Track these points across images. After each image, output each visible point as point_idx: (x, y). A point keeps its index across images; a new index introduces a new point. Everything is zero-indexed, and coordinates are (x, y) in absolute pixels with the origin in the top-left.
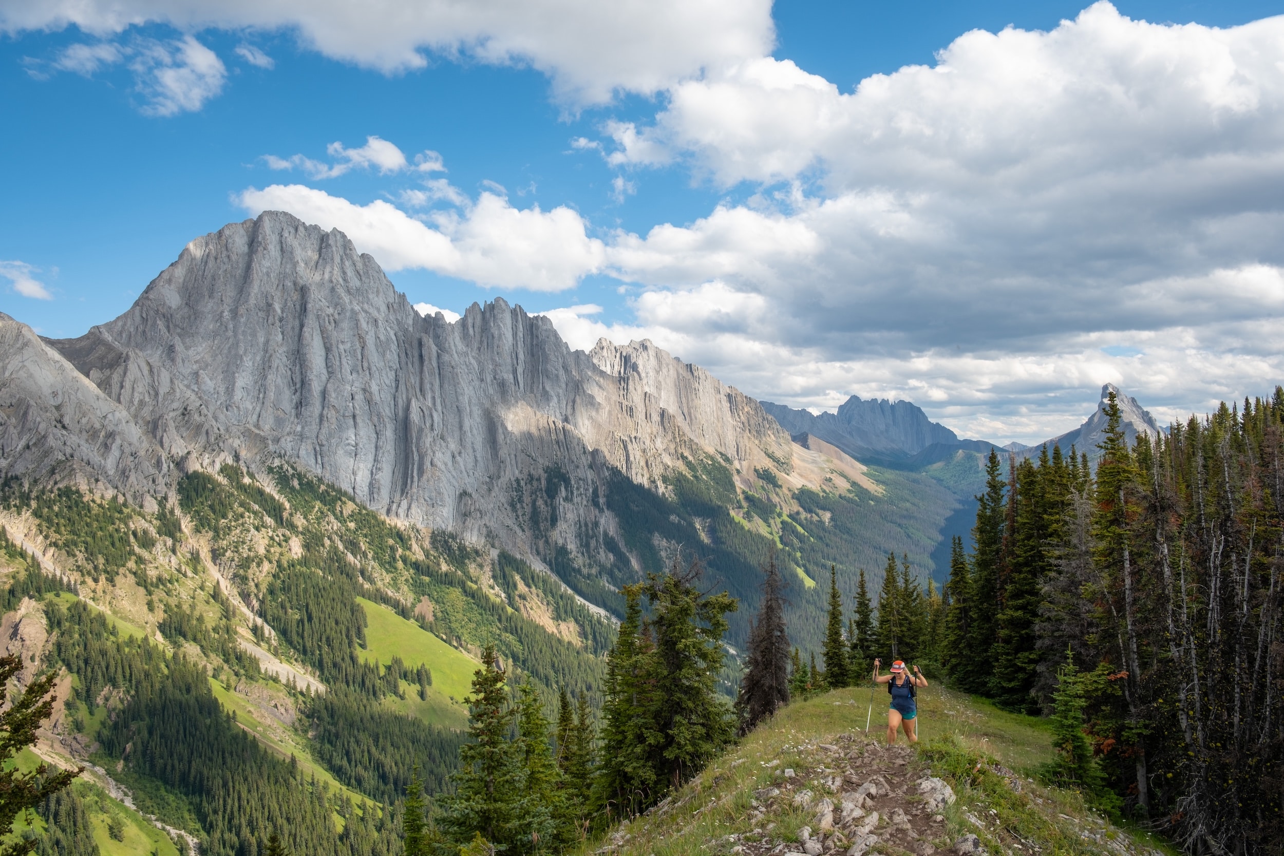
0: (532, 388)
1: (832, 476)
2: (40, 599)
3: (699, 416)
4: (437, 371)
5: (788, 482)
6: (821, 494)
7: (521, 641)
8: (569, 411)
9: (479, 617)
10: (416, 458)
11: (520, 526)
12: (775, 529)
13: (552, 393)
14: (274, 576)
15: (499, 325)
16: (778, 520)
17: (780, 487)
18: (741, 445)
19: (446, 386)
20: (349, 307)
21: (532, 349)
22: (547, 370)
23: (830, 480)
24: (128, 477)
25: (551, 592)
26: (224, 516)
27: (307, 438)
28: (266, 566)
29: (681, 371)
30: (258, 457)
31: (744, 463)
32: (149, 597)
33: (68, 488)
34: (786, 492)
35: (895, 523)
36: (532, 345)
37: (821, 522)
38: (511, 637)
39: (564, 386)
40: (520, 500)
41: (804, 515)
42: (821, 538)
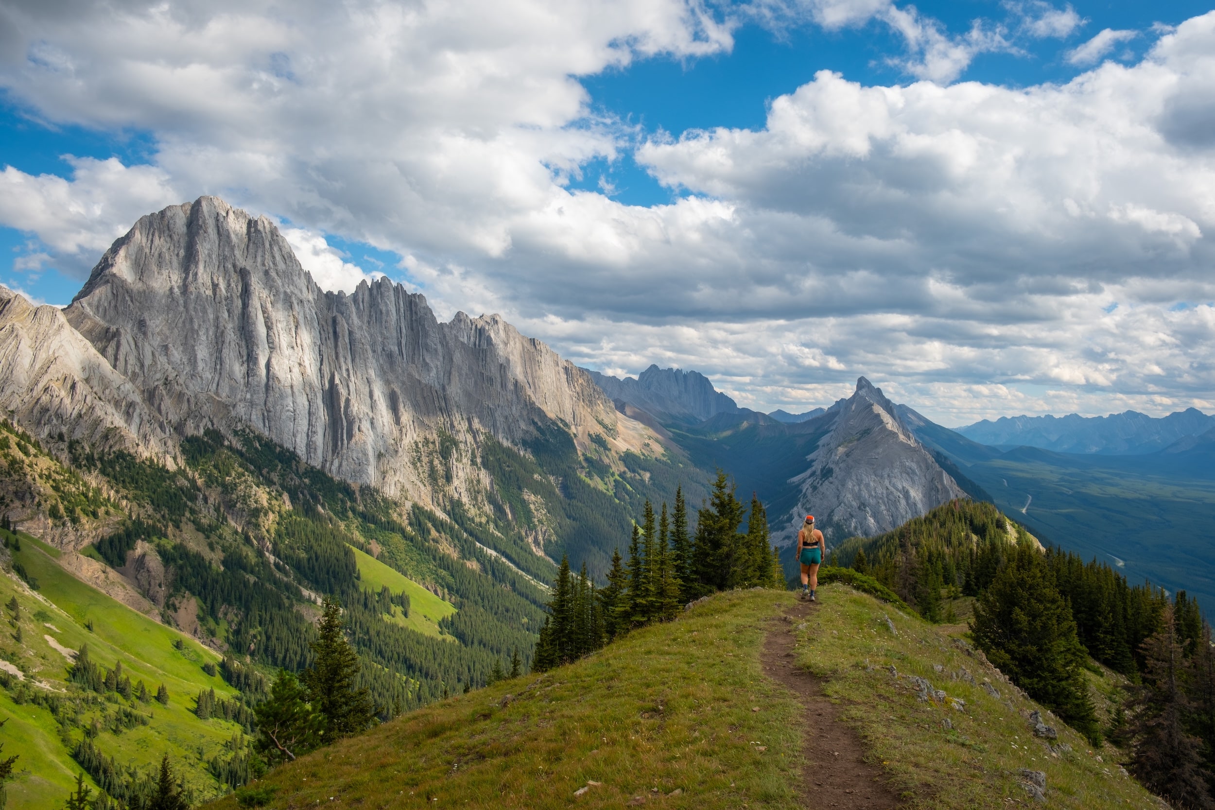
0: (413, 359)
1: (651, 442)
2: (151, 542)
3: (541, 386)
4: (349, 347)
5: (615, 445)
6: (642, 457)
7: (452, 576)
8: (446, 382)
9: (419, 557)
10: (345, 424)
11: (421, 481)
12: (610, 487)
13: (432, 365)
14: (278, 524)
15: (386, 303)
16: (612, 479)
17: (610, 450)
18: (577, 412)
19: (357, 360)
20: (282, 290)
21: (412, 324)
22: (426, 344)
23: (648, 445)
24: (149, 441)
25: (457, 537)
26: (229, 474)
27: (256, 404)
28: (271, 516)
29: (526, 345)
30: (224, 422)
31: (580, 428)
32: (209, 541)
33: (121, 452)
34: (615, 454)
35: (699, 483)
36: (412, 320)
37: (642, 480)
38: (444, 572)
39: (441, 359)
40: (419, 459)
41: (629, 475)
42: (644, 495)
